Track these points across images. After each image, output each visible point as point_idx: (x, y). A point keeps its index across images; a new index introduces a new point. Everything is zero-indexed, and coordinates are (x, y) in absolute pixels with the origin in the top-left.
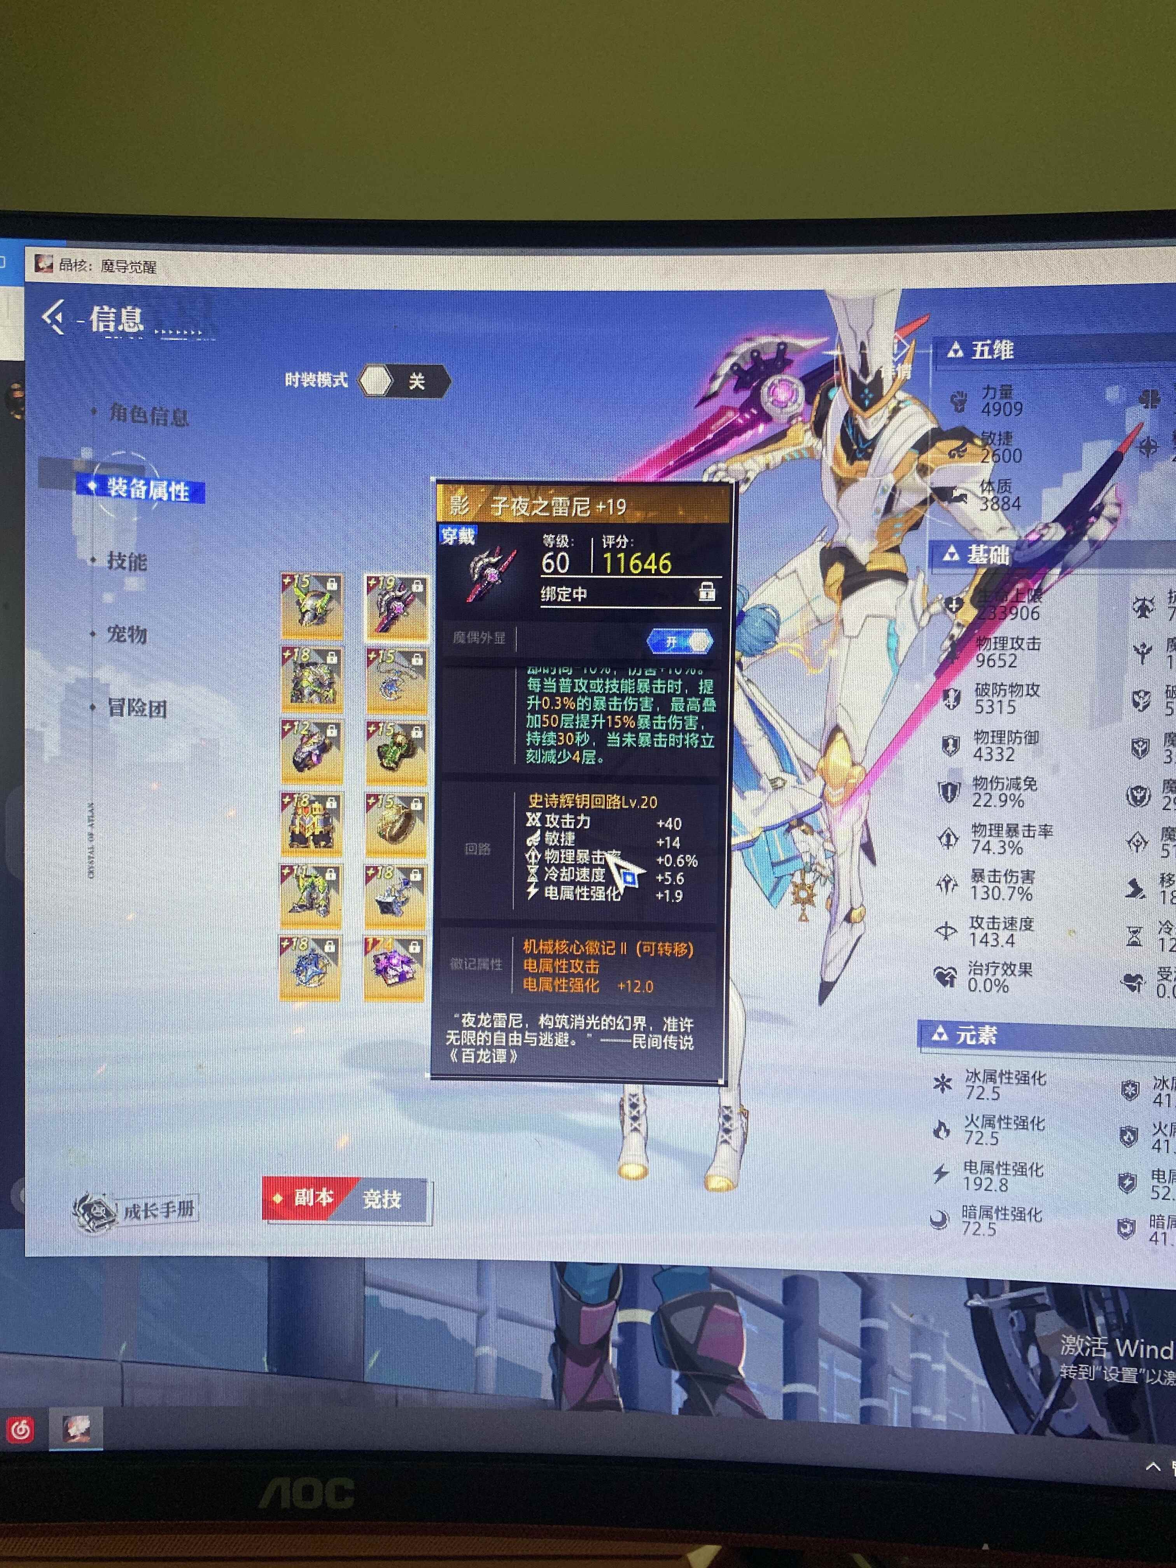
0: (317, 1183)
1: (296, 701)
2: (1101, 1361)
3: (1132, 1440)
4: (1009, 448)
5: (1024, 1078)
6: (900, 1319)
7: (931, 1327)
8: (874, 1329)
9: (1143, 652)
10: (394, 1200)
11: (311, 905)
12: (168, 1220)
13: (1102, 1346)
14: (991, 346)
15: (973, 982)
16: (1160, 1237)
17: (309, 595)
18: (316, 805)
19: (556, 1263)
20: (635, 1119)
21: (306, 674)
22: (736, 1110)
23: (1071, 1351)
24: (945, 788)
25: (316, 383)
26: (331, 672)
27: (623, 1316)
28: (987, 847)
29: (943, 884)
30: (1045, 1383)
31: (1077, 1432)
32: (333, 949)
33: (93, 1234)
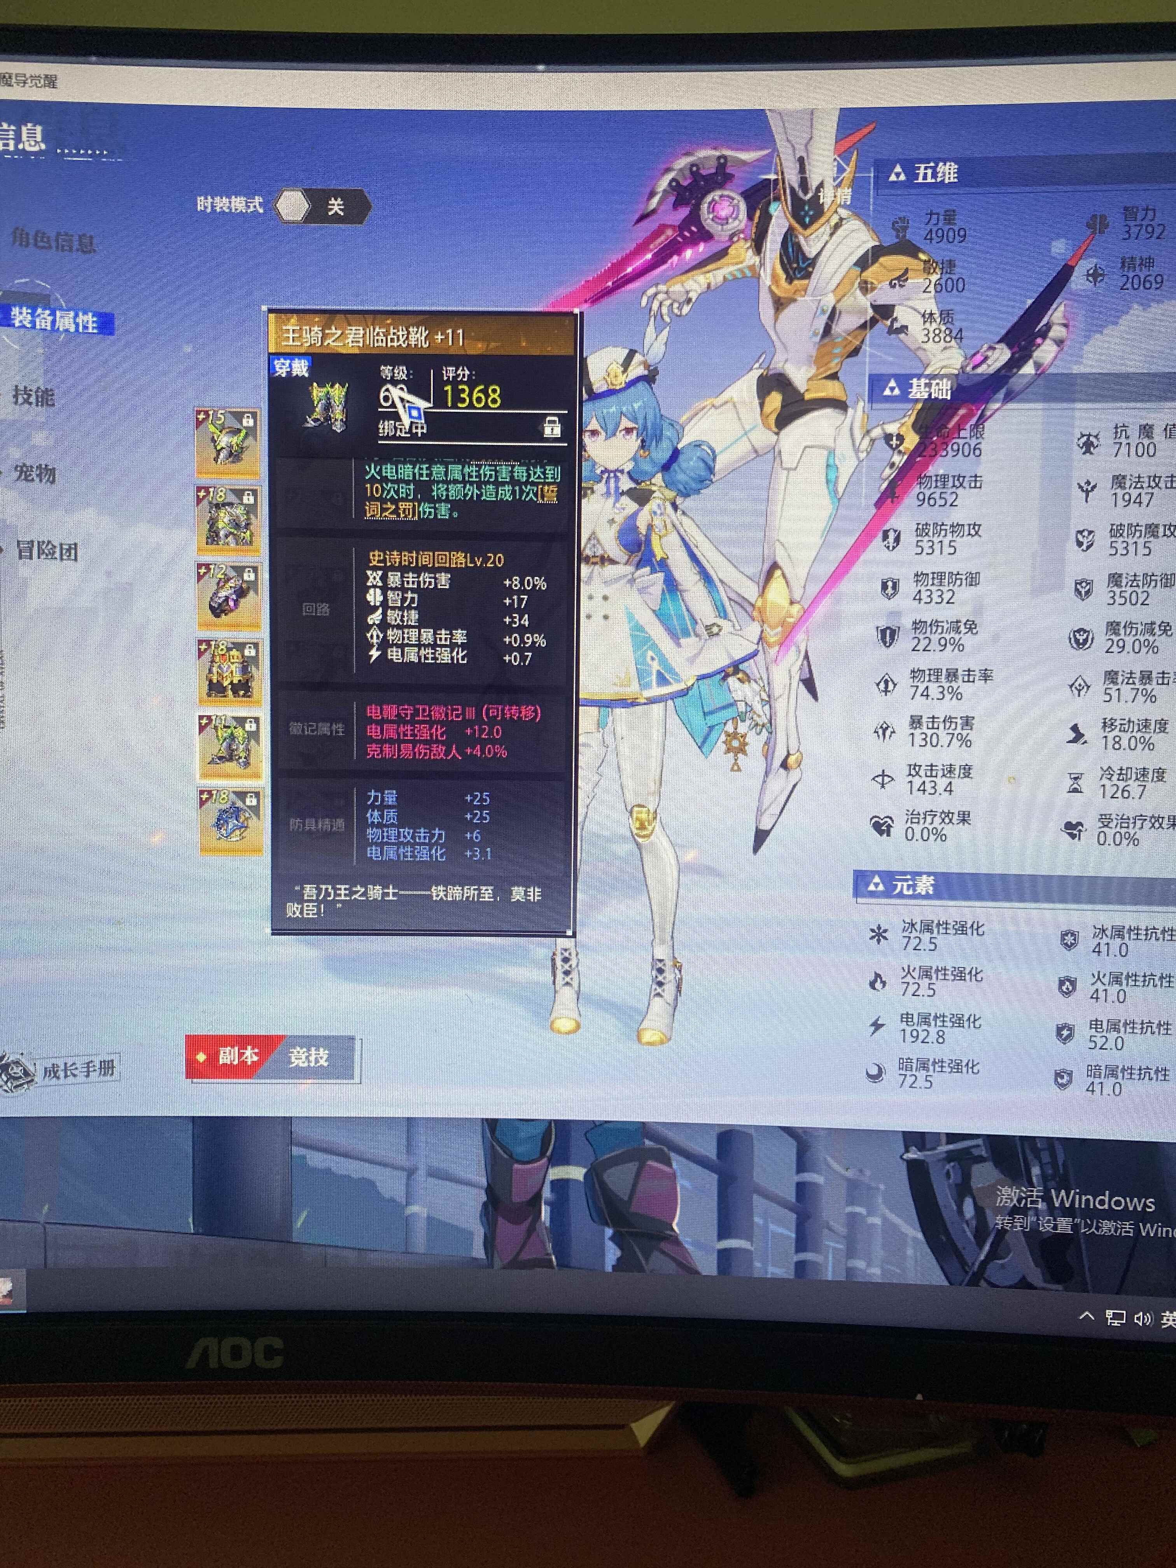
0: (242, 1041)
1: (212, 544)
2: (1037, 1212)
3: (1066, 1289)
4: (951, 276)
5: (962, 929)
6: (835, 1172)
7: (865, 1180)
8: (810, 1183)
9: (1088, 489)
10: (321, 1058)
11: (230, 756)
12: (89, 1079)
13: (1037, 1197)
14: (934, 169)
15: (910, 830)
16: (1097, 1088)
17: (224, 432)
18: (234, 652)
19: (487, 1120)
20: (567, 973)
21: (222, 515)
22: (669, 963)
23: (1006, 1202)
24: (883, 632)
25: (229, 208)
26: (248, 513)
27: (556, 1173)
28: (925, 693)
29: (880, 731)
30: (981, 1233)
31: (1011, 1283)
32: (254, 802)
33: (10, 1094)
